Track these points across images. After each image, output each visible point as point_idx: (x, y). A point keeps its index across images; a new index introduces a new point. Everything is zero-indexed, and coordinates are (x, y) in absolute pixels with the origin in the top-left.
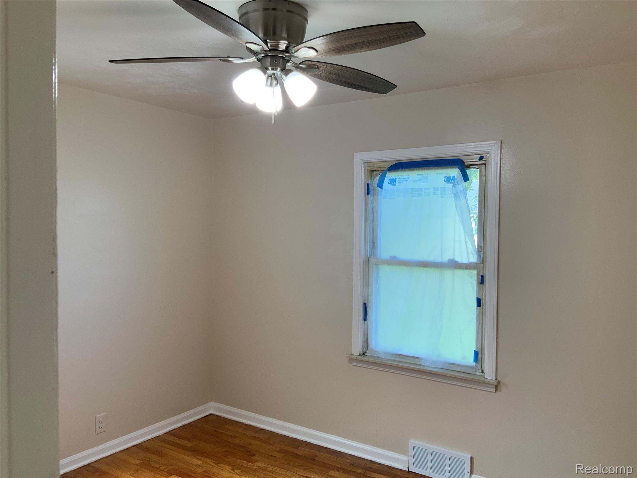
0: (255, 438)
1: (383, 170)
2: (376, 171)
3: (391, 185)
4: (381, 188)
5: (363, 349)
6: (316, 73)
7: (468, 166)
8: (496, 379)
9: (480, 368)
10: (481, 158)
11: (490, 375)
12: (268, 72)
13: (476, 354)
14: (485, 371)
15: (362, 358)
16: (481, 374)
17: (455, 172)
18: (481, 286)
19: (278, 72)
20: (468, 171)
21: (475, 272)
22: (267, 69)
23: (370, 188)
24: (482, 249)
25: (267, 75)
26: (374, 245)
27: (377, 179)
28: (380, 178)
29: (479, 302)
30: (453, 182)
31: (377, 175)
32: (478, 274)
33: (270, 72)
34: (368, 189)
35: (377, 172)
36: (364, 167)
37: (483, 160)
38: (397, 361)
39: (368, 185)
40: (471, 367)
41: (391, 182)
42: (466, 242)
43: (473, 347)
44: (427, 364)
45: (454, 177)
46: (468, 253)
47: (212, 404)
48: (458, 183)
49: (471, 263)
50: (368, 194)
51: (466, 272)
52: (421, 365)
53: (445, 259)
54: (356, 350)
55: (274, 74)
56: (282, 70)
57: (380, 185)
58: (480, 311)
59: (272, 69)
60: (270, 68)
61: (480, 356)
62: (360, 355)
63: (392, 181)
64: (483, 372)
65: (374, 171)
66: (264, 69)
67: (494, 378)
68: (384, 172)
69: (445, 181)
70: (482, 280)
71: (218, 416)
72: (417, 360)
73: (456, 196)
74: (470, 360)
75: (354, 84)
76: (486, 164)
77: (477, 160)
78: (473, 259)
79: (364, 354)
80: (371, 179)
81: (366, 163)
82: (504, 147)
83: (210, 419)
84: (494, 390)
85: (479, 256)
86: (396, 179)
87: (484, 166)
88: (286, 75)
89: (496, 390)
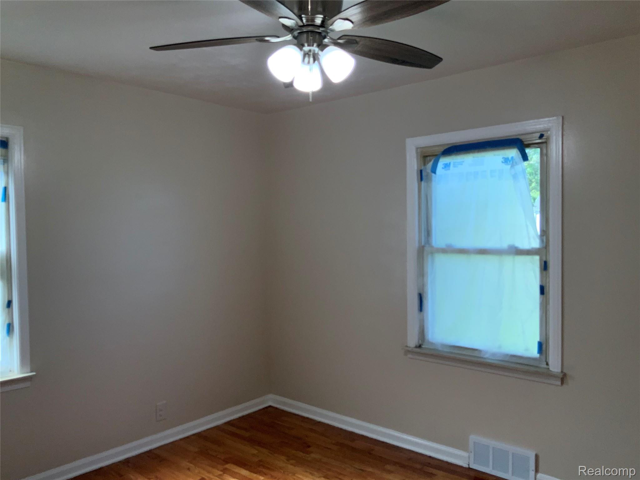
0: (311, 430)
1: (436, 155)
2: (429, 156)
3: (446, 170)
4: (435, 173)
5: (419, 341)
6: (356, 49)
7: (529, 146)
8: (562, 372)
9: (544, 360)
10: (541, 136)
11: (555, 366)
12: (304, 48)
13: (540, 345)
14: (550, 363)
15: (418, 350)
16: (545, 366)
17: (513, 153)
18: (544, 272)
19: (315, 48)
20: (528, 151)
21: (537, 258)
22: (303, 45)
23: (424, 174)
24: (544, 233)
25: (302, 53)
26: (428, 233)
27: (431, 164)
28: (433, 163)
29: (543, 290)
30: (511, 162)
31: (430, 161)
32: (541, 260)
33: (306, 48)
34: (421, 176)
35: (431, 157)
36: (417, 153)
37: (544, 138)
38: (455, 353)
39: (421, 171)
40: (534, 359)
41: (445, 167)
42: (527, 226)
43: (537, 338)
44: (486, 356)
45: (512, 158)
46: (529, 238)
47: (271, 396)
48: (516, 163)
49: (533, 248)
50: (421, 179)
51: (528, 258)
52: (480, 357)
53: (504, 245)
54: (412, 341)
55: (310, 51)
56: (318, 46)
57: (434, 171)
58: (543, 300)
59: (309, 46)
60: (306, 45)
61: (544, 347)
62: (416, 347)
63: (447, 166)
64: (547, 364)
65: (427, 156)
66: (300, 46)
67: (559, 370)
68: (436, 157)
69: (502, 162)
70: (545, 266)
71: (276, 408)
72: (476, 352)
73: (515, 177)
74: (534, 352)
75: (397, 60)
76: (547, 142)
77: (537, 138)
78: (536, 244)
79: (420, 346)
80: (425, 165)
81: (419, 149)
82: (566, 123)
83: (269, 410)
84: (559, 383)
85: (542, 241)
86: (450, 163)
87: (545, 145)
88: (322, 50)
89: (562, 383)
